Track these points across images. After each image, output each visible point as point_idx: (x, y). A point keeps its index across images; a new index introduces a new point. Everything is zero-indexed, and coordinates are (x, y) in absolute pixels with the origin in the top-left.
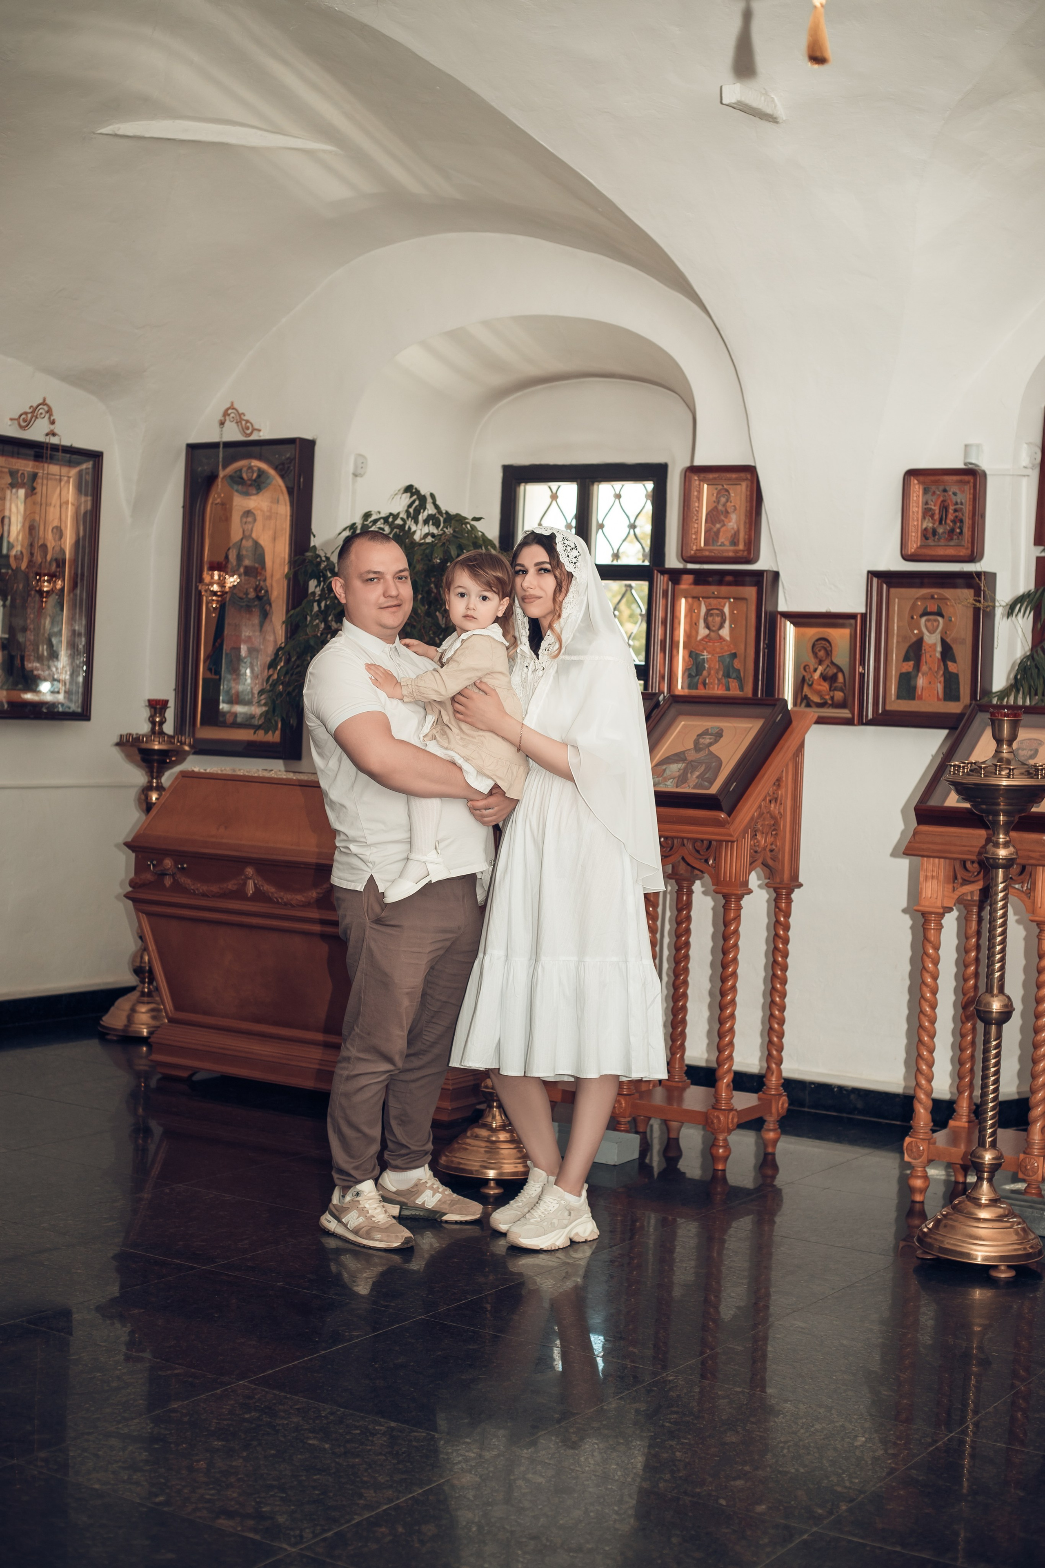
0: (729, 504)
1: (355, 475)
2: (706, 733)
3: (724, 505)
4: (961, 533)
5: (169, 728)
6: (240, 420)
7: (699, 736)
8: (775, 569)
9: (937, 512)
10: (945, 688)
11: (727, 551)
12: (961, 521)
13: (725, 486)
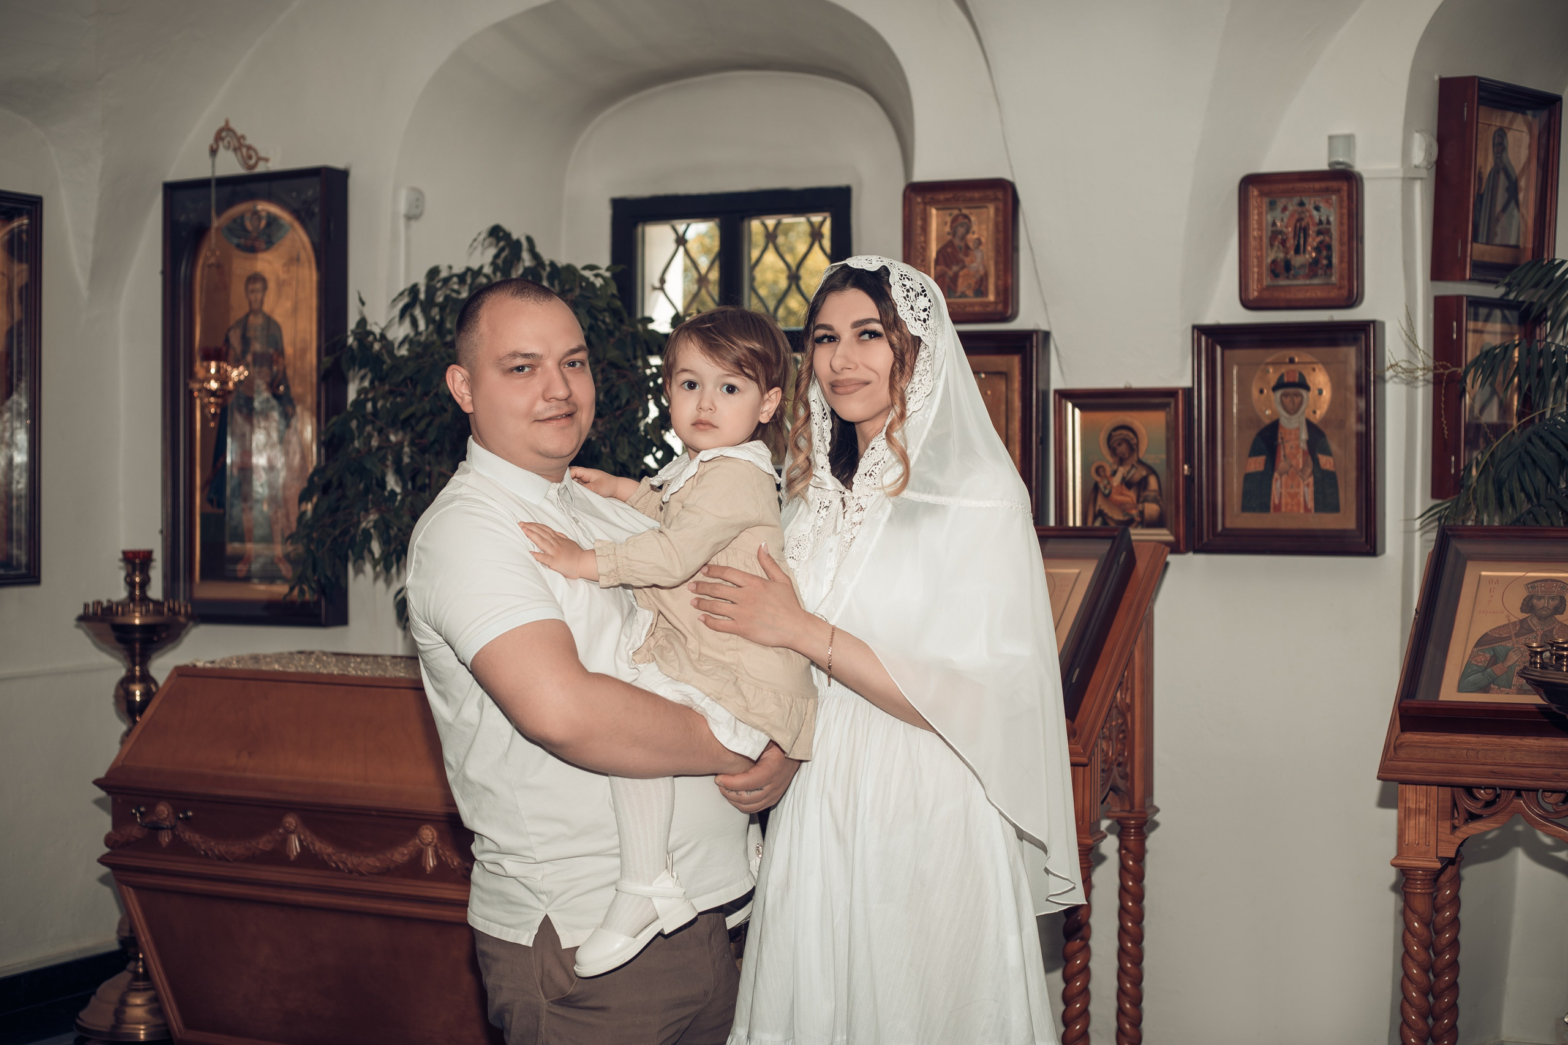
0: (970, 236)
1: (409, 218)
3: (963, 238)
4: (1330, 265)
5: (156, 591)
6: (240, 146)
8: (1044, 327)
9: (1291, 235)
10: (1316, 493)
11: (972, 305)
12: (1329, 248)
13: (965, 211)
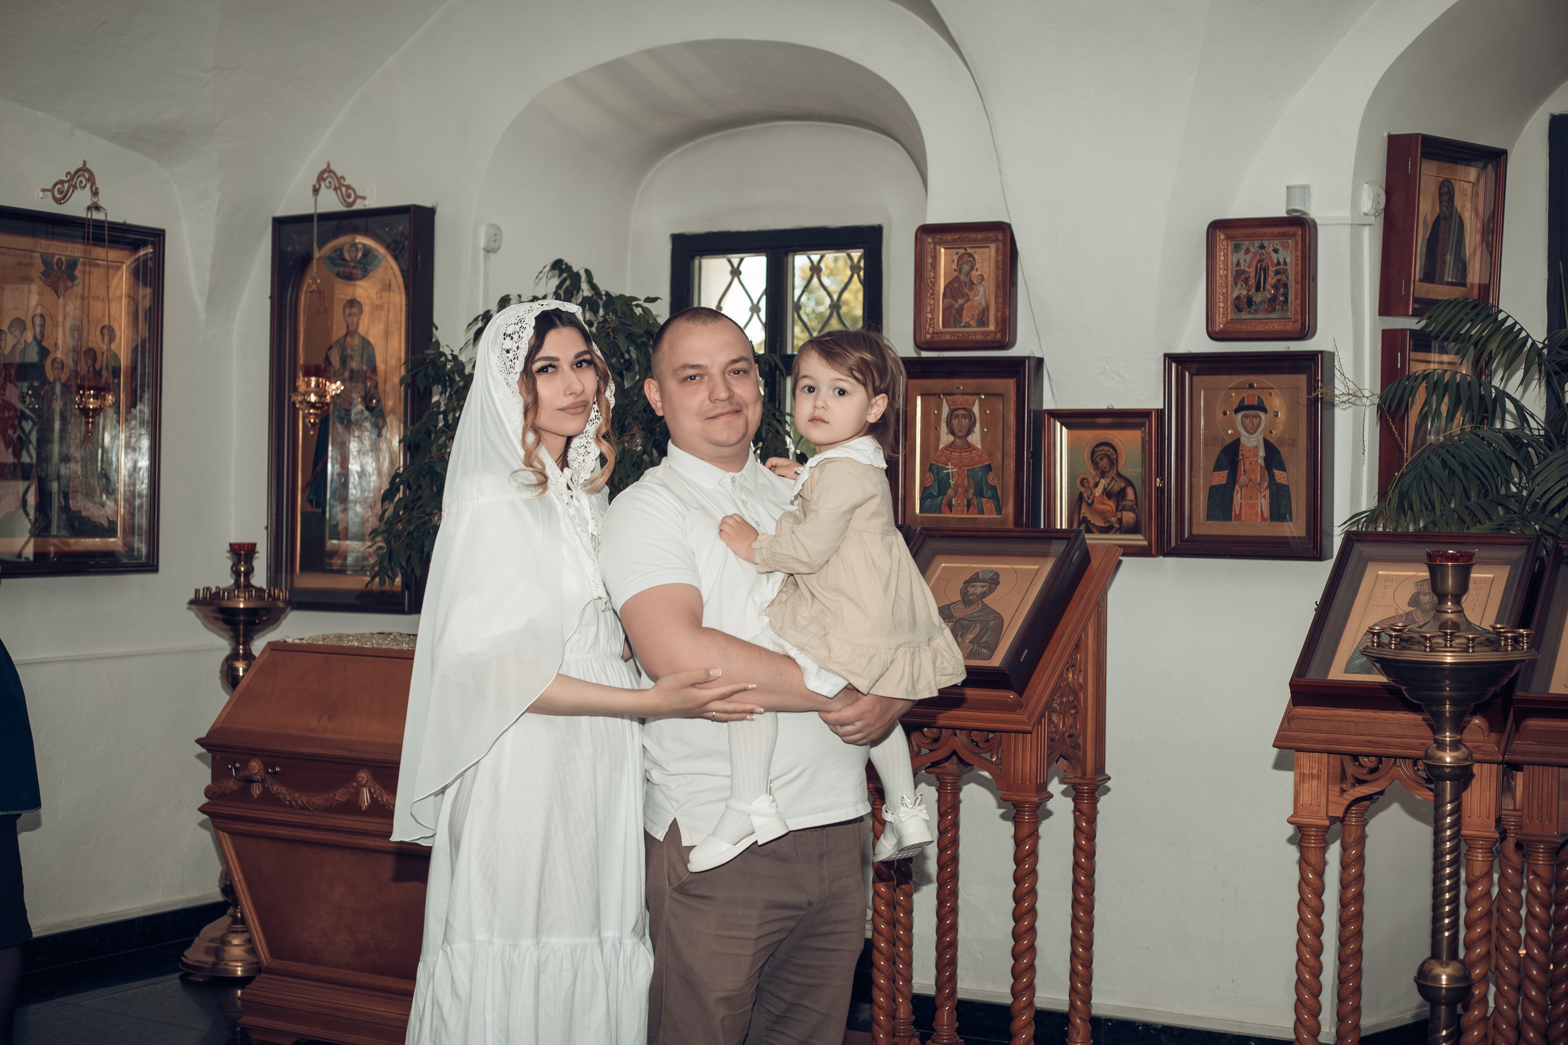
0: (974, 273)
1: (488, 251)
2: (975, 578)
3: (968, 274)
4: (1286, 301)
6: (340, 185)
7: (967, 583)
8: (1038, 355)
9: (1253, 275)
10: (1271, 504)
11: (974, 333)
12: (1286, 286)
13: (969, 250)
